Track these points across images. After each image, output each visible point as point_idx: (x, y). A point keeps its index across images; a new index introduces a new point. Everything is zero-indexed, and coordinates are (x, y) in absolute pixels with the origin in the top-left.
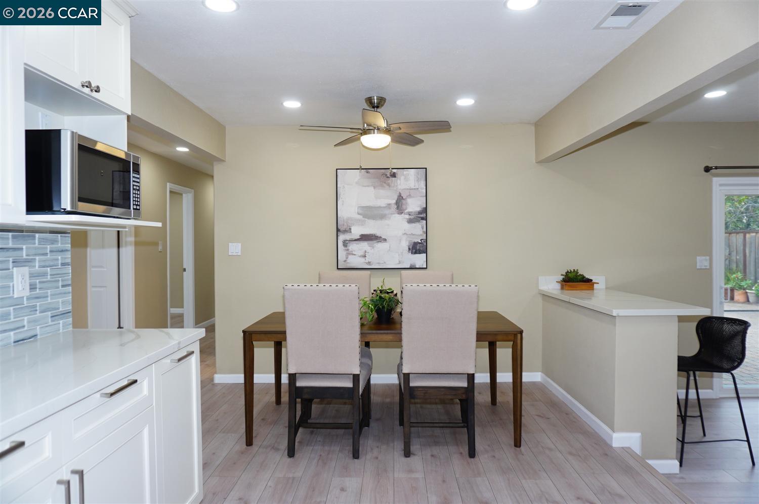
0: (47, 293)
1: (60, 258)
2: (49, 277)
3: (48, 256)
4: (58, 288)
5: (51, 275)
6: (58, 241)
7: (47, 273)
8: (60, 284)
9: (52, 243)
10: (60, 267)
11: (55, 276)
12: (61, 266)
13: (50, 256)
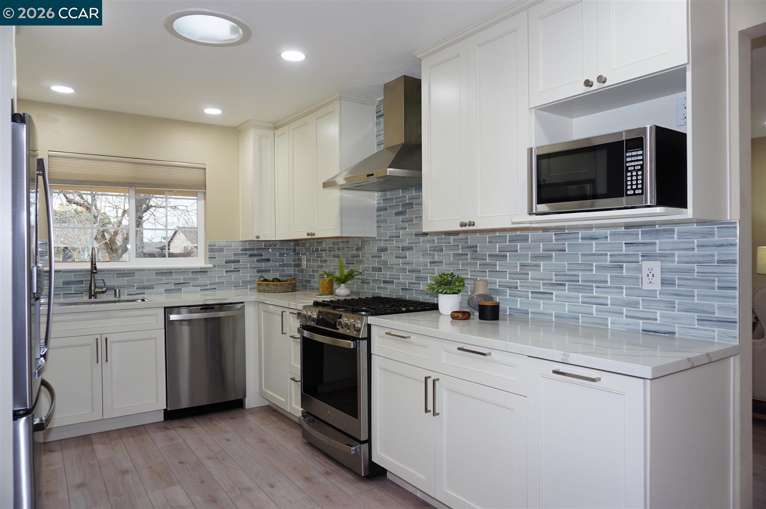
0: (694, 292)
1: (716, 253)
2: (696, 274)
3: (696, 251)
4: (713, 288)
5: (697, 272)
6: (714, 234)
7: (694, 270)
8: (716, 284)
9: (703, 237)
10: (716, 264)
11: (707, 275)
12: (718, 263)
13: (698, 251)
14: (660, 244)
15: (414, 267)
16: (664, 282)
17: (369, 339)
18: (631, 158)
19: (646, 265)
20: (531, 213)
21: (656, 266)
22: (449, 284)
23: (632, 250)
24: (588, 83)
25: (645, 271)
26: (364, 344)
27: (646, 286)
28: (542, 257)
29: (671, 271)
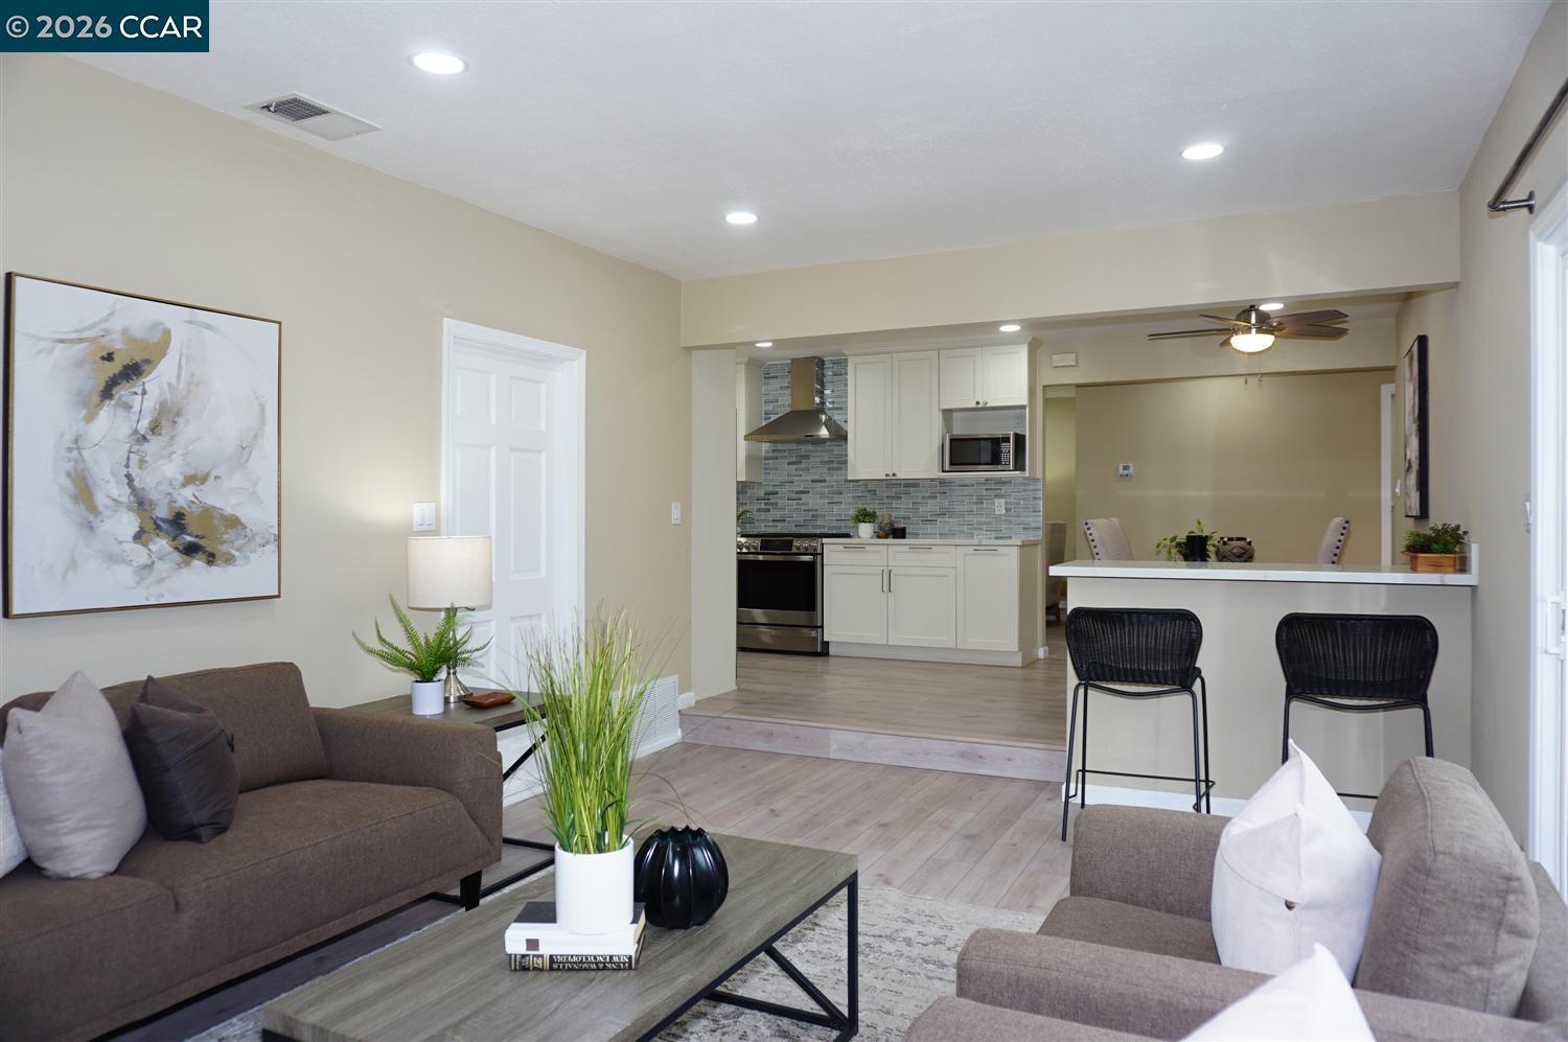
14: (1004, 489)
15: (810, 507)
16: (1006, 510)
17: (822, 554)
18: (1004, 445)
19: (997, 501)
20: (943, 471)
21: (1002, 501)
22: (865, 516)
23: (989, 493)
24: (978, 403)
25: (996, 504)
26: (819, 557)
27: (997, 513)
28: (930, 497)
29: (1011, 504)
